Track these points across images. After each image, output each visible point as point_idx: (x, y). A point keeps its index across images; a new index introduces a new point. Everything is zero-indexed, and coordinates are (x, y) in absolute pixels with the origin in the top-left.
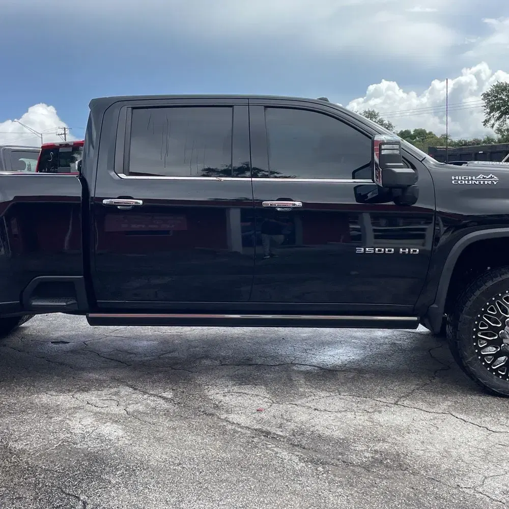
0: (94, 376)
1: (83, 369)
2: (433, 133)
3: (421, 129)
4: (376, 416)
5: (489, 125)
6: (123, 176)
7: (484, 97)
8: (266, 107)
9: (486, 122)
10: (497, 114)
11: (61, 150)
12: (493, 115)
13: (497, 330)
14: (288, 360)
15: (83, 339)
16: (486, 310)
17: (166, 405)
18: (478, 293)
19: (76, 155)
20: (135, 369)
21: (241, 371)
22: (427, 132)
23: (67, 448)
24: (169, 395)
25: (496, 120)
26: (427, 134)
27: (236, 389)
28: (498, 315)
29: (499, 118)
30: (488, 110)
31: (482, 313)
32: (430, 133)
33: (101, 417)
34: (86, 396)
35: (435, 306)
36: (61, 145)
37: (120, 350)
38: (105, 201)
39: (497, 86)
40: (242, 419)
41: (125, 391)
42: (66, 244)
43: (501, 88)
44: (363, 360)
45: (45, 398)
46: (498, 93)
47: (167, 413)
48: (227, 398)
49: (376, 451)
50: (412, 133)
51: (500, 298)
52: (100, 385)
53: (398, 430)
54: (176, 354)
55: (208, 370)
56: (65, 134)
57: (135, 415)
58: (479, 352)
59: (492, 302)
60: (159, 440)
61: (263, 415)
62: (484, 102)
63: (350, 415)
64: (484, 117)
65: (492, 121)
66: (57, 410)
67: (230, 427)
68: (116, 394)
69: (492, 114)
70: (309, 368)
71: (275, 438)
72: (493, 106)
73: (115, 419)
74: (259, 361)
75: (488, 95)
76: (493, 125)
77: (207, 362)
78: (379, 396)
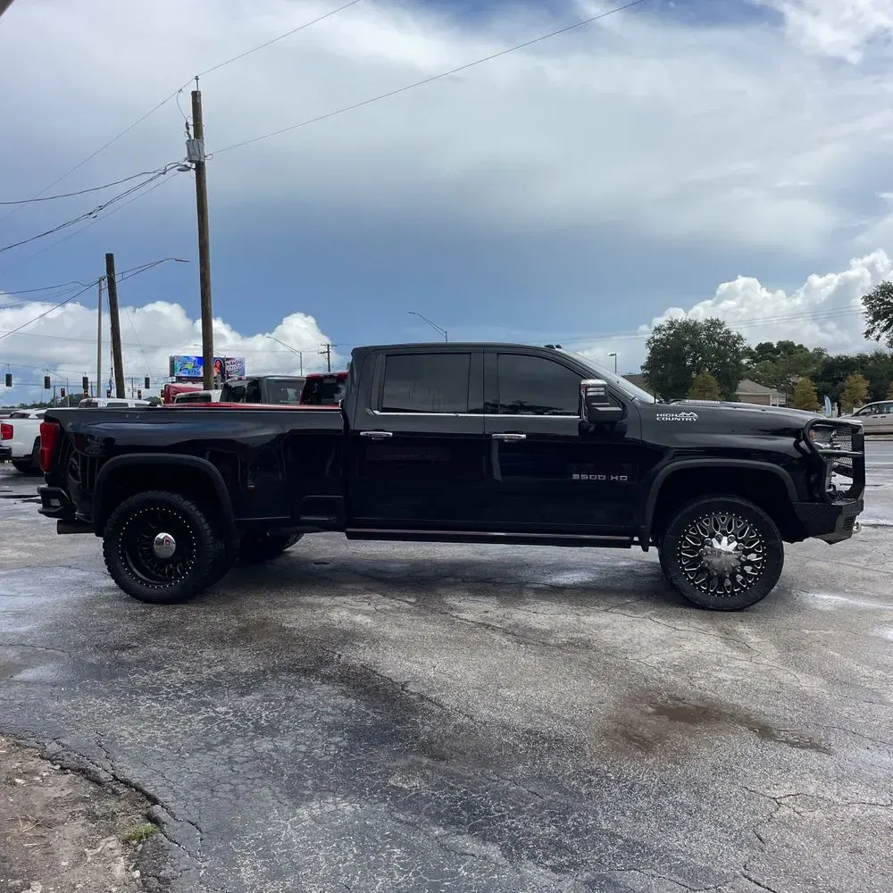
0: (350, 587)
1: (343, 583)
2: (805, 346)
3: (787, 341)
4: (583, 618)
5: (872, 337)
6: (377, 412)
7: (866, 300)
8: (498, 354)
9: (868, 333)
10: (883, 323)
11: (326, 381)
12: (879, 325)
13: (697, 548)
14: (524, 580)
15: (342, 561)
16: (688, 531)
17: (408, 606)
18: (679, 516)
19: (340, 386)
20: (386, 583)
21: (480, 586)
22: (796, 345)
23: (328, 628)
24: (412, 600)
25: (883, 331)
26: (795, 347)
27: (471, 598)
28: (699, 535)
29: (885, 329)
30: (871, 318)
31: (685, 534)
32: (801, 346)
33: (354, 612)
34: (344, 599)
35: (643, 527)
36: (326, 377)
37: (375, 570)
38: (362, 434)
39: (882, 287)
40: (470, 617)
41: (375, 596)
42: (327, 470)
43: (887, 290)
44: (595, 582)
45: (309, 599)
46: (883, 294)
47: (408, 611)
48: (462, 604)
49: (572, 638)
50: (775, 346)
51: (700, 521)
52: (355, 592)
53: (598, 627)
54: (423, 574)
55: (450, 585)
56: (328, 352)
57: (383, 611)
58: (683, 568)
59: (694, 525)
60: (400, 626)
61: (489, 615)
62: (865, 307)
63: (562, 617)
64: (866, 327)
65: (877, 332)
66: (320, 606)
67: (459, 621)
68: (368, 598)
69: (876, 323)
70: (541, 586)
71: (494, 629)
72: (878, 312)
73: (366, 613)
74: (498, 580)
75: (871, 298)
76: (879, 336)
77: (451, 580)
78: (594, 606)
